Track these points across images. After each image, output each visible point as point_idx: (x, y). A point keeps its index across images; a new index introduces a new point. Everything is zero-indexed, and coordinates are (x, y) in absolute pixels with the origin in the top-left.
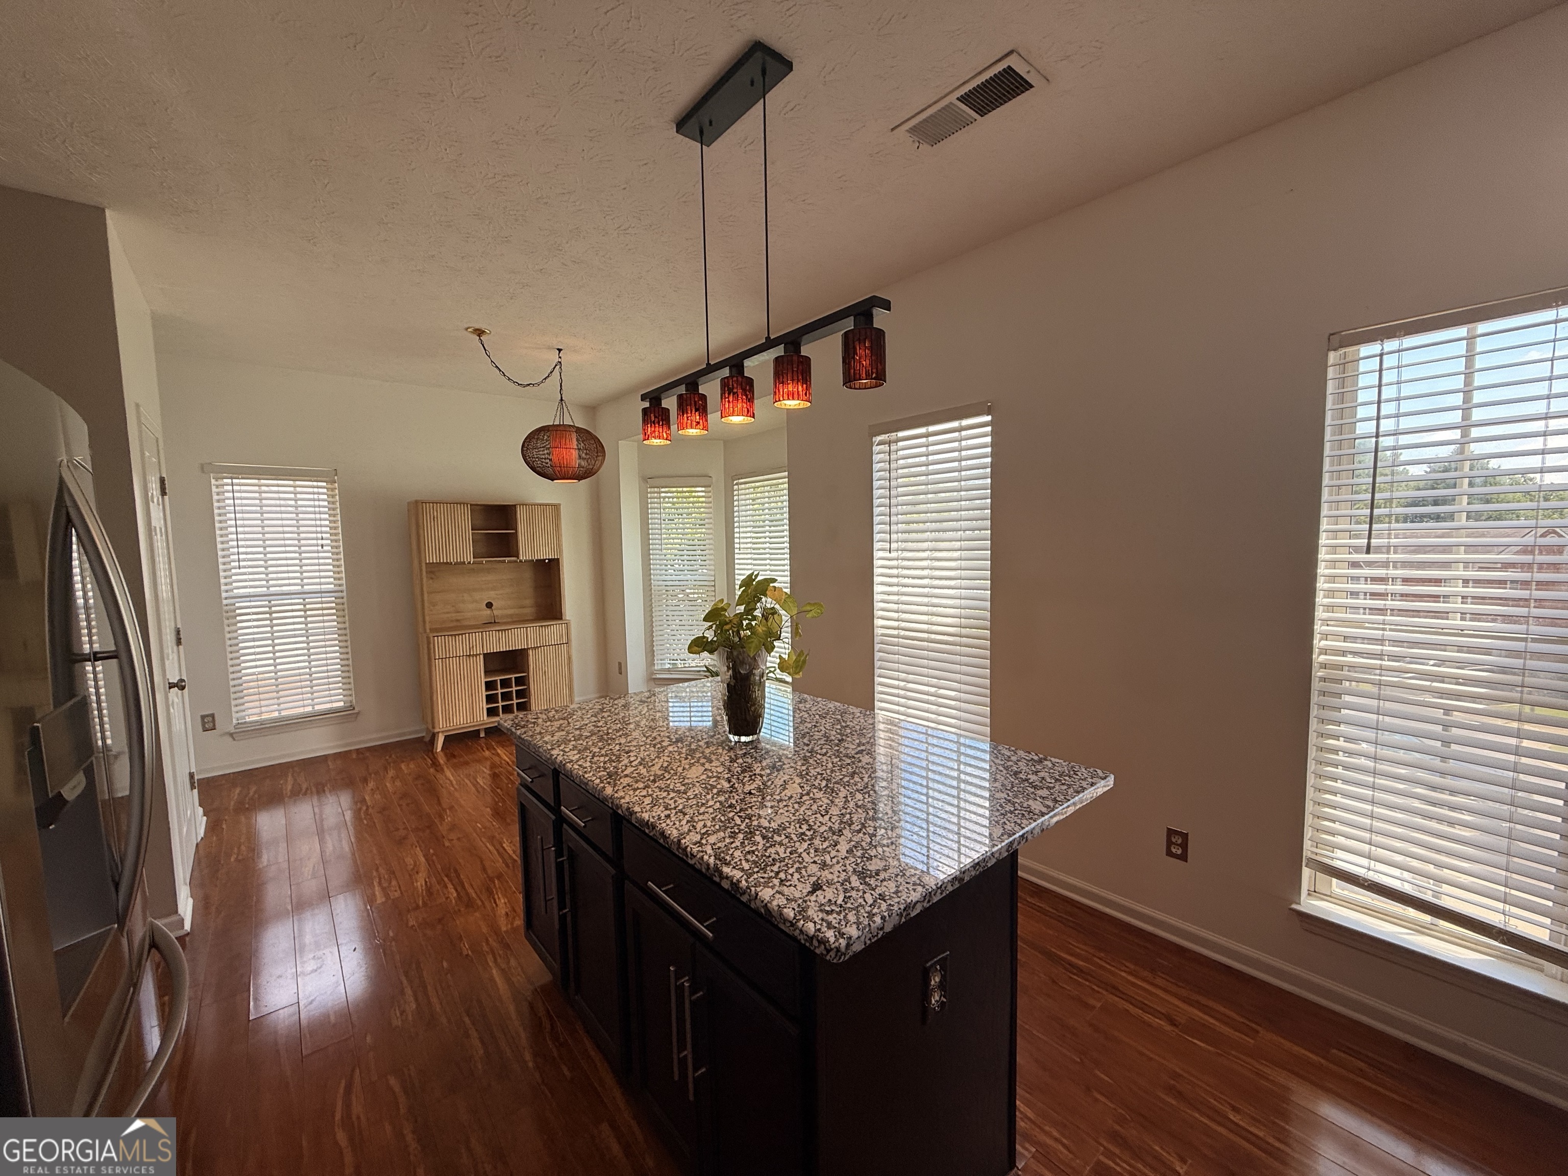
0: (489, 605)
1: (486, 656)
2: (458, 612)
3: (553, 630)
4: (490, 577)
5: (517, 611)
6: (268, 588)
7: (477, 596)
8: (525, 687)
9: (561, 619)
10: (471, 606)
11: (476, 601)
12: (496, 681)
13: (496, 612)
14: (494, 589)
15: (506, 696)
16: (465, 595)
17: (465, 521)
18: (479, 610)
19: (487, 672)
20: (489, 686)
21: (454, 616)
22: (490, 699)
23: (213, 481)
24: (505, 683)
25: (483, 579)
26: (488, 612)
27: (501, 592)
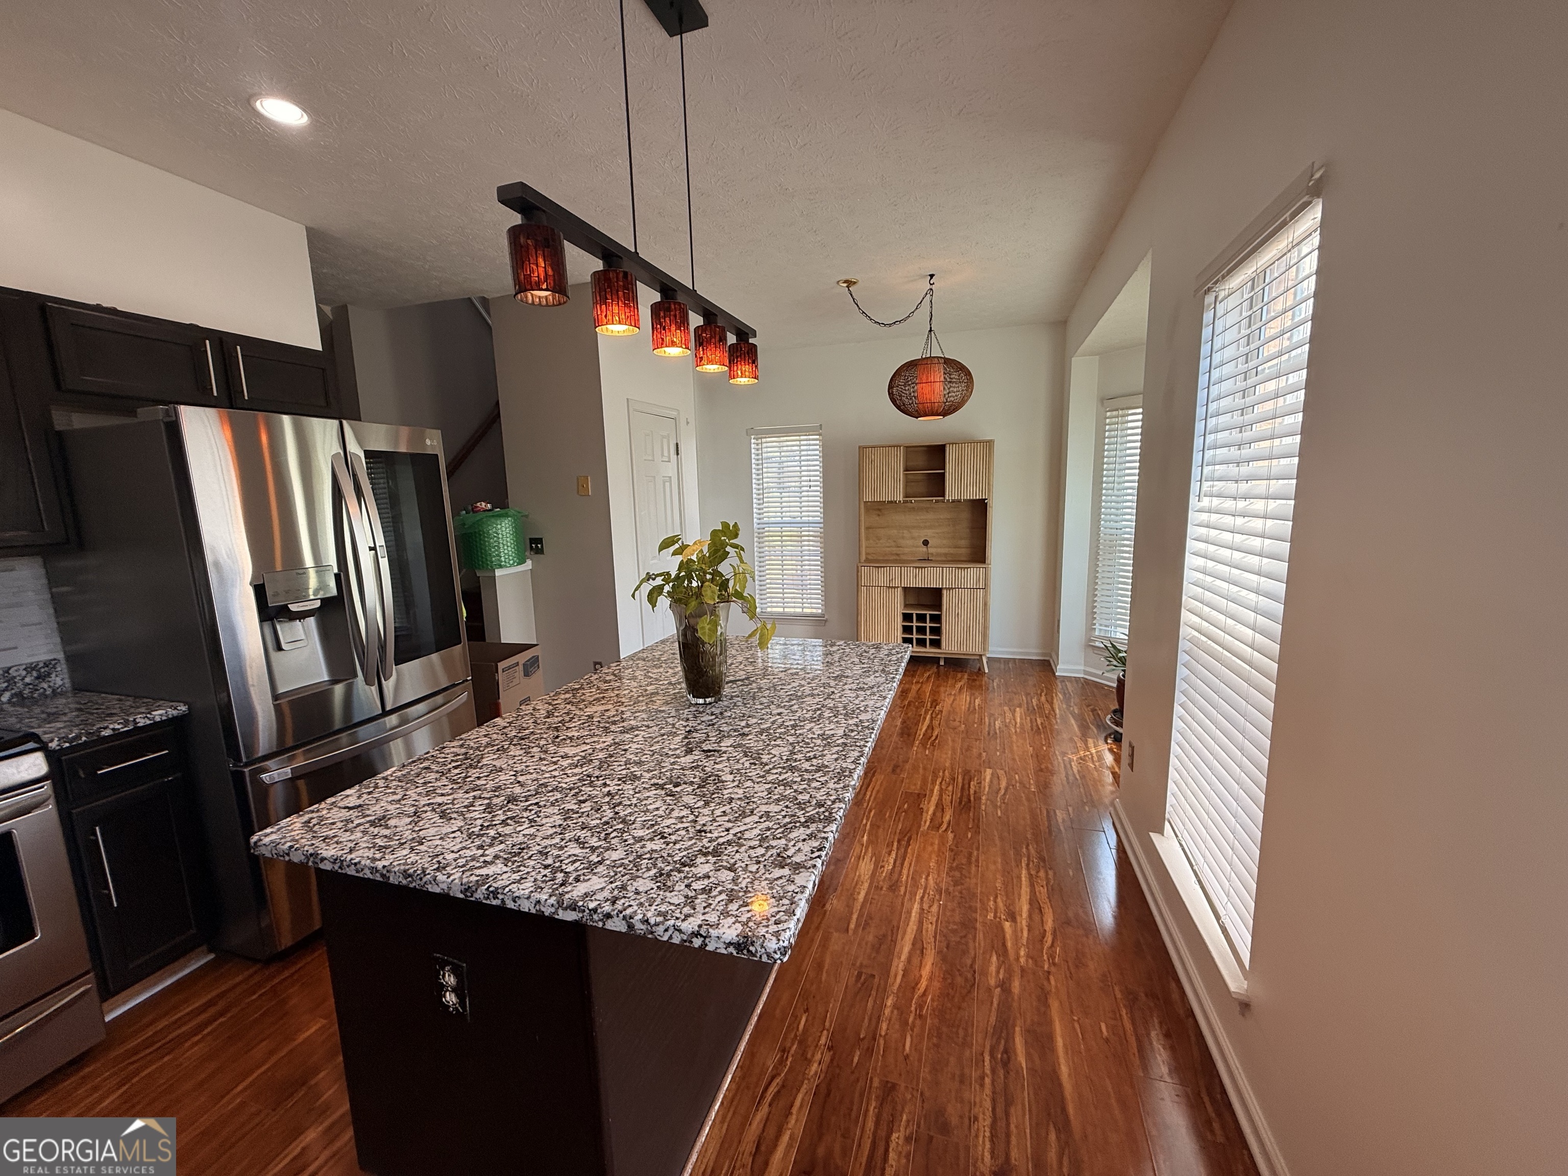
0: (926, 543)
1: (905, 589)
2: (898, 547)
3: (972, 574)
4: (930, 516)
5: (952, 551)
6: (782, 518)
7: (916, 533)
8: (938, 625)
9: (985, 562)
10: (910, 542)
11: (913, 538)
12: (912, 614)
13: (931, 550)
14: (930, 527)
15: (921, 630)
16: (905, 531)
17: (898, 463)
18: (917, 547)
19: (906, 606)
20: (907, 617)
21: (895, 550)
22: (907, 630)
23: (753, 441)
24: (921, 618)
25: (922, 517)
26: (924, 549)
27: (937, 531)
